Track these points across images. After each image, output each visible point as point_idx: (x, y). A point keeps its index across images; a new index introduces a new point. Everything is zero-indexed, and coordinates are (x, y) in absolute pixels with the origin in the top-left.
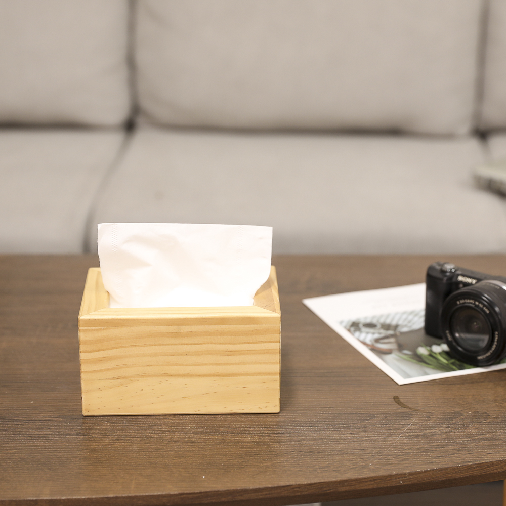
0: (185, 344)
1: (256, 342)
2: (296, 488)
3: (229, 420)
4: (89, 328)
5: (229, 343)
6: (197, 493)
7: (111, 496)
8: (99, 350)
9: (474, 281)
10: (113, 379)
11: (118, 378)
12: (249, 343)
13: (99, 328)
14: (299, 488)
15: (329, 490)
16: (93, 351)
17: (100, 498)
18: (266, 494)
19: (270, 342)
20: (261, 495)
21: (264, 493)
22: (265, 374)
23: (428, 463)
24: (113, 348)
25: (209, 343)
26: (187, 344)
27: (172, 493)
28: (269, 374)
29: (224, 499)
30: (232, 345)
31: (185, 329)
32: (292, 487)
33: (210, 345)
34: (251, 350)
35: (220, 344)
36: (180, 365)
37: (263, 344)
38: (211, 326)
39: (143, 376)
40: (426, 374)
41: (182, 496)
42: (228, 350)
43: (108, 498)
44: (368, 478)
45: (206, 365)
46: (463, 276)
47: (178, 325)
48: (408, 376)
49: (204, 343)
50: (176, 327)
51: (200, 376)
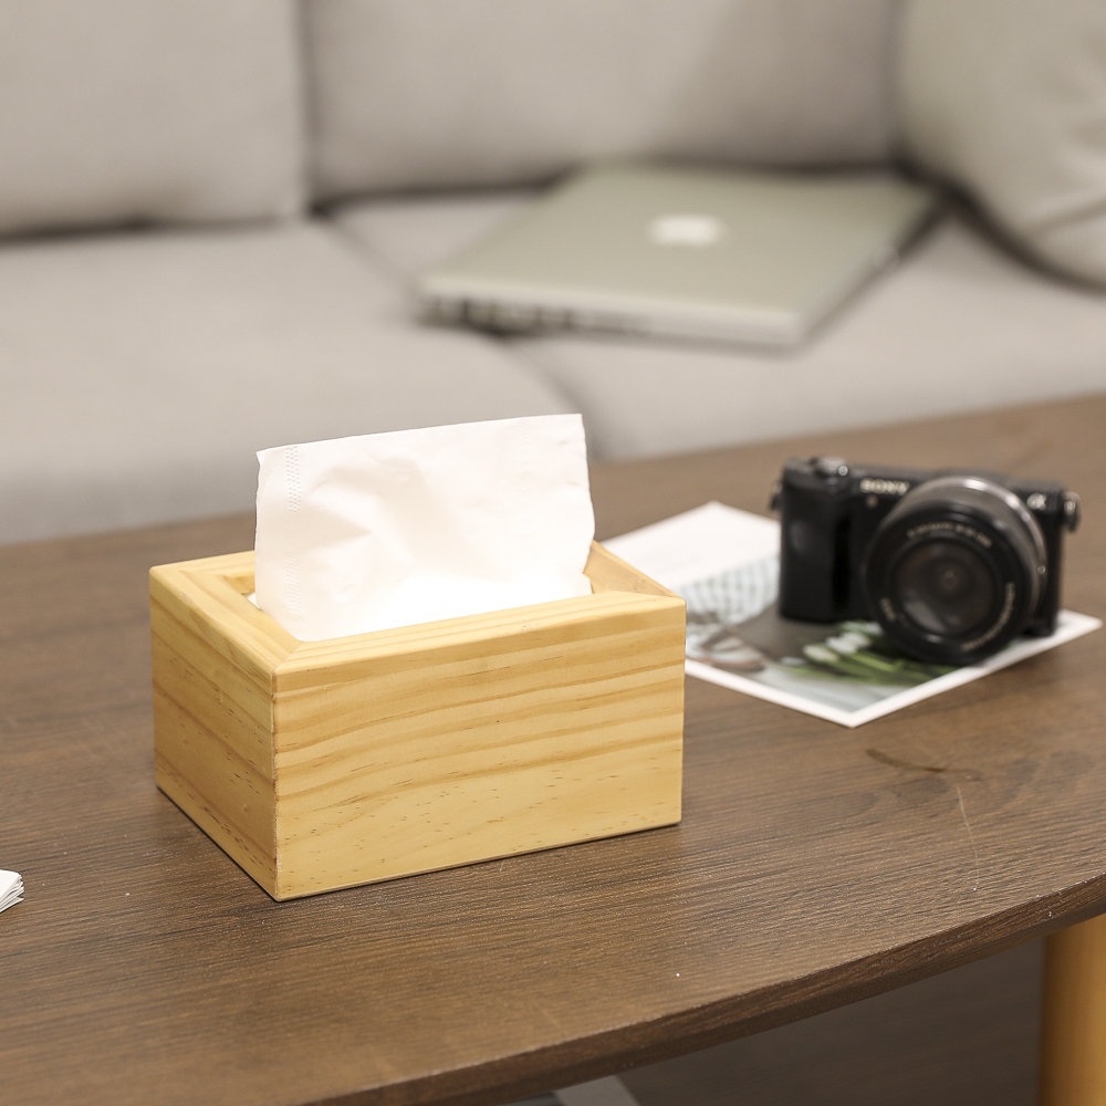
0: (493, 698)
1: (639, 670)
2: (874, 962)
3: (592, 854)
4: (296, 692)
5: (584, 682)
6: (698, 1009)
7: (531, 1048)
8: (315, 741)
9: (903, 488)
10: (342, 803)
11: (355, 800)
12: (624, 674)
13: (317, 688)
14: (879, 961)
15: (930, 956)
16: (303, 746)
17: (510, 1058)
18: (822, 987)
19: (666, 665)
20: (813, 991)
21: (818, 986)
22: (655, 739)
23: (1078, 866)
24: (345, 732)
25: (543, 688)
26: (499, 697)
27: (648, 1019)
28: (663, 738)
29: (746, 1015)
30: (588, 685)
31: (496, 662)
32: (867, 961)
33: (546, 691)
34: (626, 691)
35: (566, 685)
36: (485, 747)
37: (652, 673)
38: (549, 648)
39: (408, 785)
40: (880, 698)
41: (669, 1023)
42: (583, 697)
43: (525, 1055)
44: (997, 915)
45: (536, 738)
46: (873, 478)
47: (481, 656)
48: (852, 709)
49: (533, 690)
50: (476, 662)
51: (524, 766)
